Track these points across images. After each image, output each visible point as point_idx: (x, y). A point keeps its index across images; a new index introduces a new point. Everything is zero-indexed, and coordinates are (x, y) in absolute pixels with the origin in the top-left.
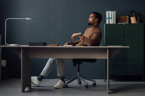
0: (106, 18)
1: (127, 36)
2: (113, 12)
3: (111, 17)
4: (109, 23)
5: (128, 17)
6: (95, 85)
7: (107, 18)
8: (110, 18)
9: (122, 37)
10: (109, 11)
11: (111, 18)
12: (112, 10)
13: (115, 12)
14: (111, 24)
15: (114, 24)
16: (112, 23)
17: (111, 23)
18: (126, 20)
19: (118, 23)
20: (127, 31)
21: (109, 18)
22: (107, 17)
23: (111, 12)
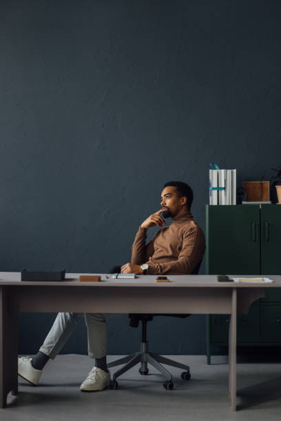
0: (211, 188)
1: (268, 240)
2: (229, 172)
3: (223, 186)
4: (220, 204)
5: (267, 184)
6: (186, 376)
7: (214, 189)
8: (221, 189)
9: (255, 241)
10: (217, 167)
11: (225, 189)
12: (226, 167)
13: (235, 171)
14: (225, 206)
15: (232, 206)
16: (227, 204)
17: (223, 204)
18: (262, 192)
19: (243, 203)
20: (269, 224)
21: (219, 189)
22: (214, 185)
23: (223, 171)
